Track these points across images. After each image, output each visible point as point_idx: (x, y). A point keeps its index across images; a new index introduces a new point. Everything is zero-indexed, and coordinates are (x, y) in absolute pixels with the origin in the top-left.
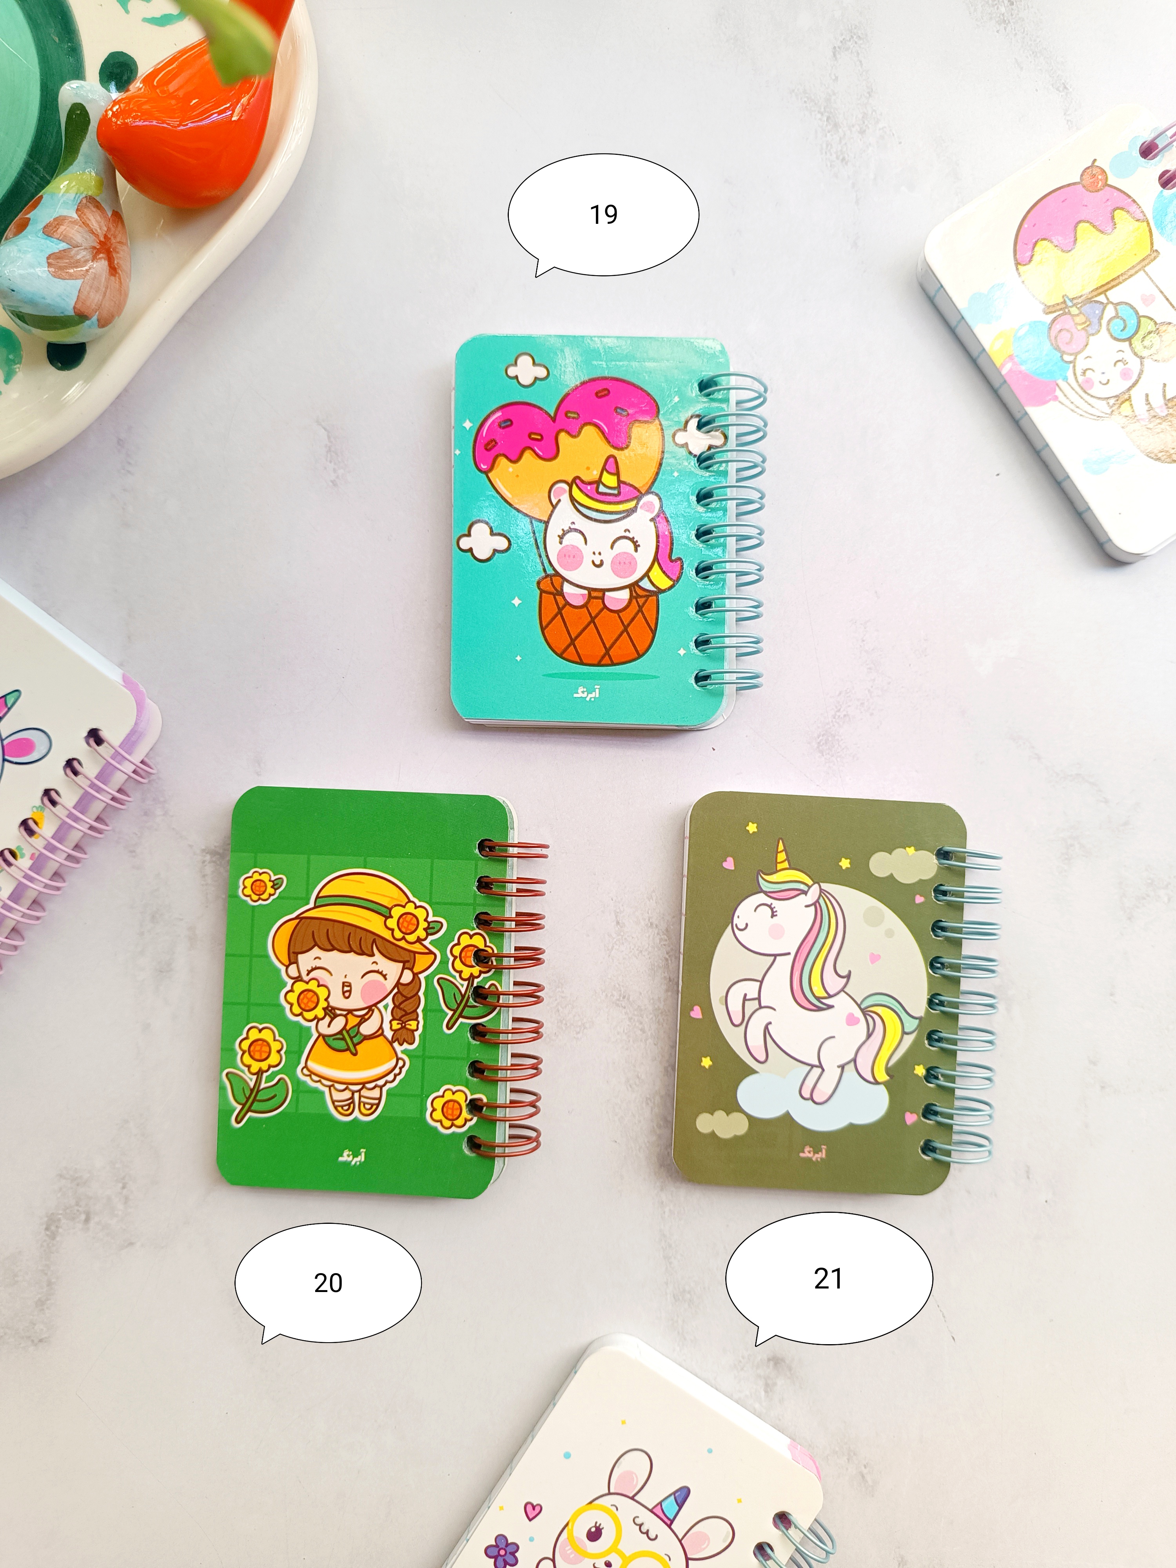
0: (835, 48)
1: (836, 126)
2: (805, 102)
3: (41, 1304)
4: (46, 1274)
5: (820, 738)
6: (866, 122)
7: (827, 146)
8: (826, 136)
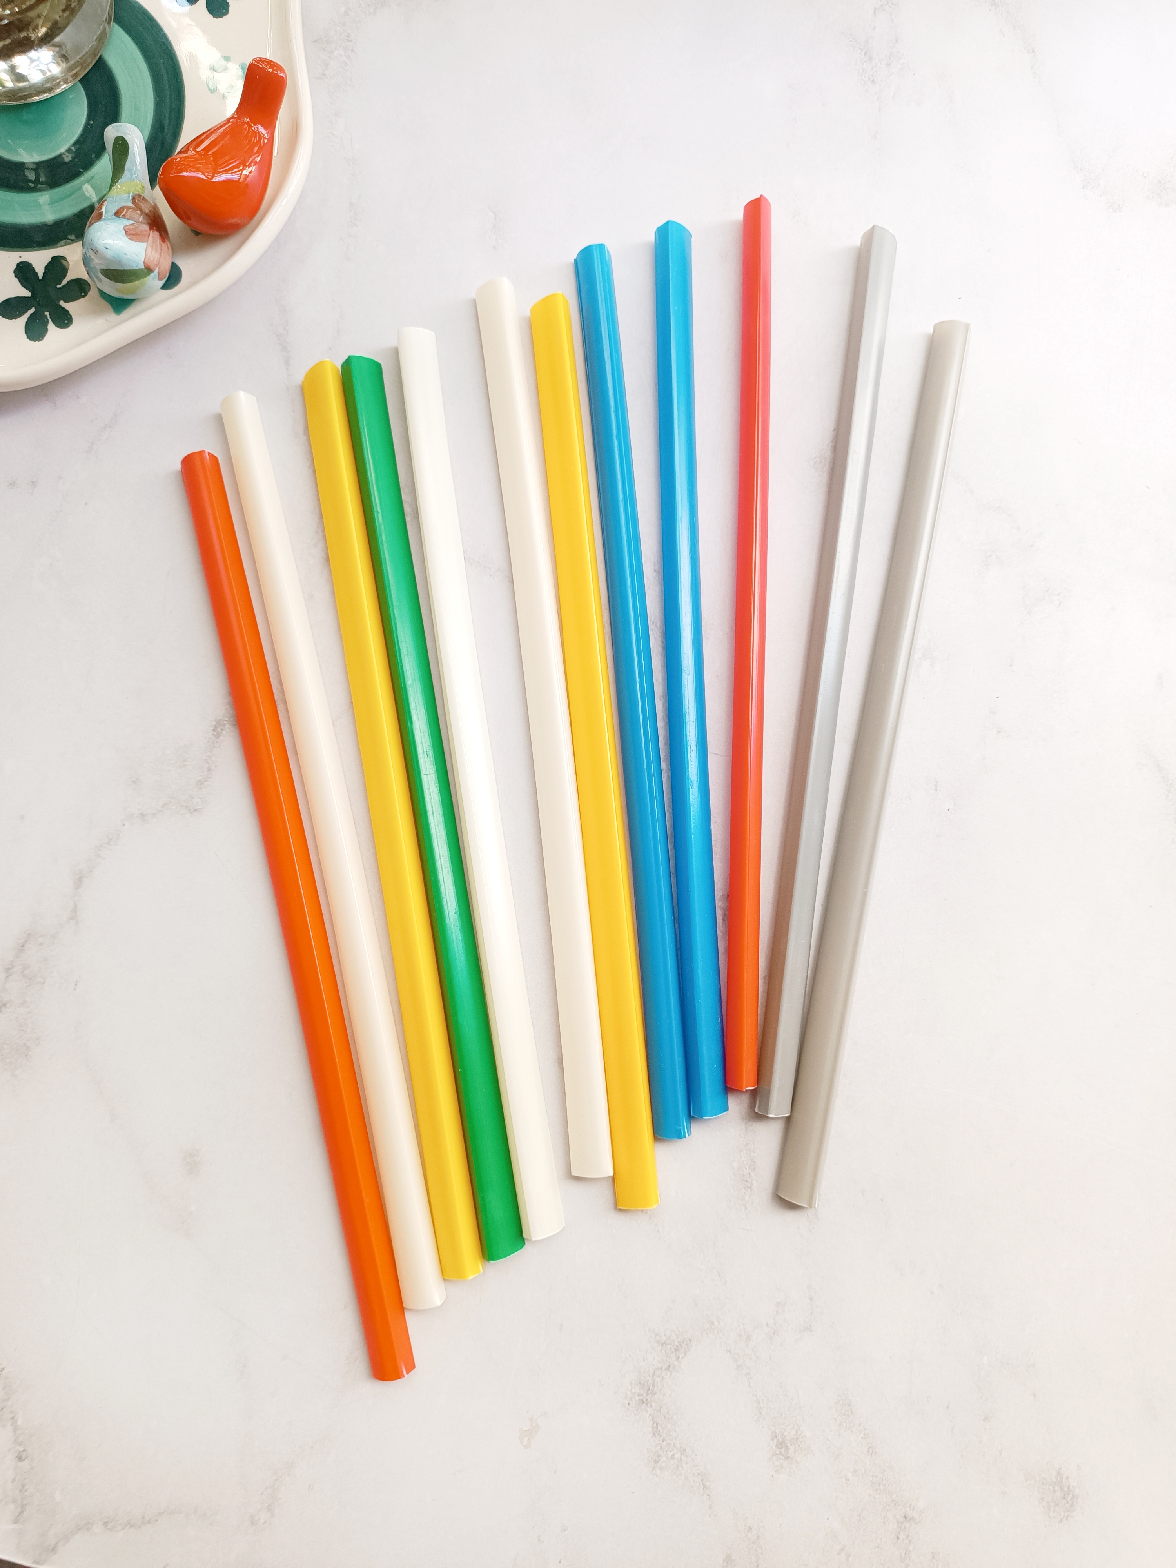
0: (875, 9)
1: (871, 59)
2: (851, 41)
3: (200, 783)
4: (208, 763)
5: (817, 459)
6: (892, 59)
7: (863, 71)
8: (863, 65)
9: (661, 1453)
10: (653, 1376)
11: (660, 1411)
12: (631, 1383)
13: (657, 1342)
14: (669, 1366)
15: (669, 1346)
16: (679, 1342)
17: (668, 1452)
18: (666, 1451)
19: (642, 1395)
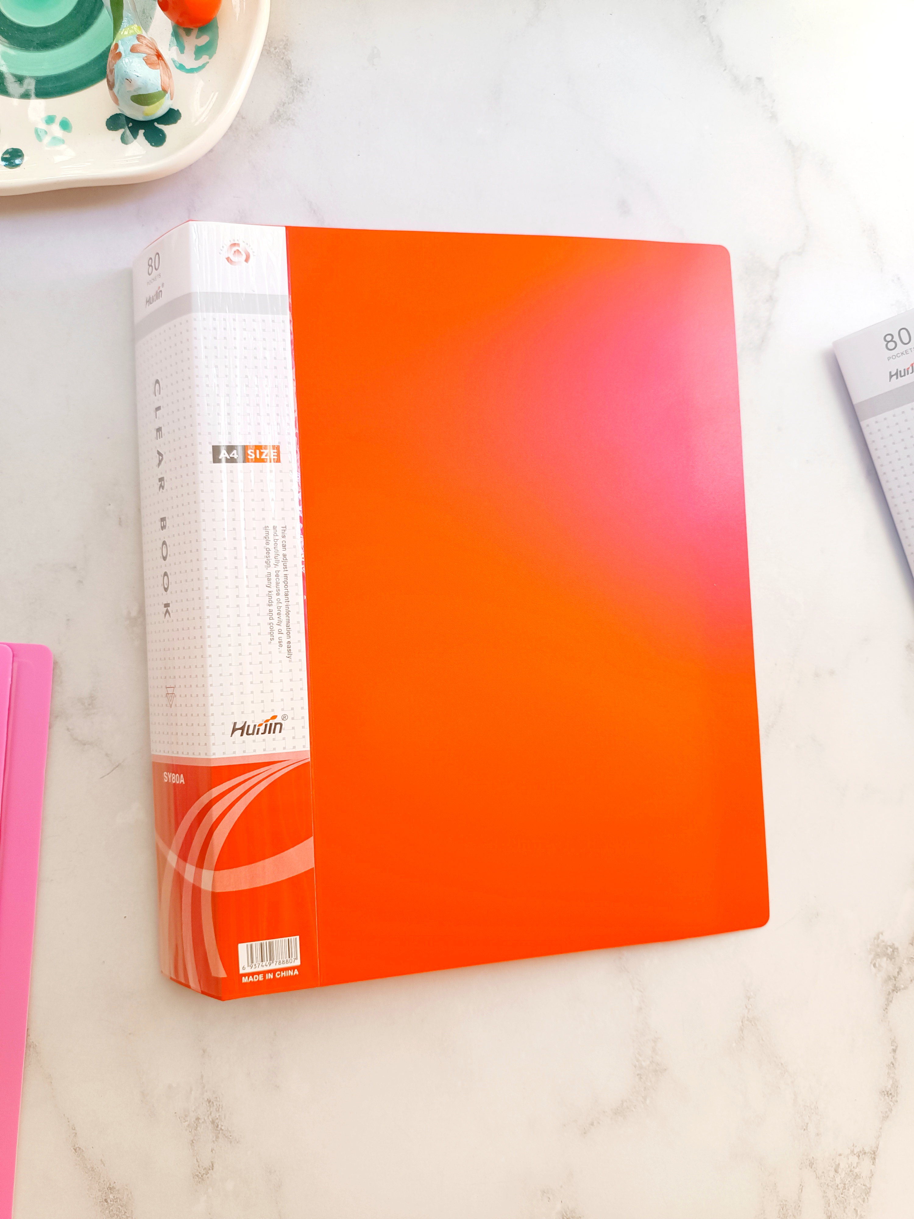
0: (212, 1169)
7: (219, 1110)
9: (284, 51)
10: (294, 98)
11: (287, 77)
12: (308, 92)
13: (293, 120)
14: (283, 105)
15: (285, 118)
16: (278, 121)
17: (279, 51)
18: (280, 52)
19: (300, 86)
